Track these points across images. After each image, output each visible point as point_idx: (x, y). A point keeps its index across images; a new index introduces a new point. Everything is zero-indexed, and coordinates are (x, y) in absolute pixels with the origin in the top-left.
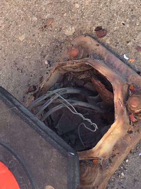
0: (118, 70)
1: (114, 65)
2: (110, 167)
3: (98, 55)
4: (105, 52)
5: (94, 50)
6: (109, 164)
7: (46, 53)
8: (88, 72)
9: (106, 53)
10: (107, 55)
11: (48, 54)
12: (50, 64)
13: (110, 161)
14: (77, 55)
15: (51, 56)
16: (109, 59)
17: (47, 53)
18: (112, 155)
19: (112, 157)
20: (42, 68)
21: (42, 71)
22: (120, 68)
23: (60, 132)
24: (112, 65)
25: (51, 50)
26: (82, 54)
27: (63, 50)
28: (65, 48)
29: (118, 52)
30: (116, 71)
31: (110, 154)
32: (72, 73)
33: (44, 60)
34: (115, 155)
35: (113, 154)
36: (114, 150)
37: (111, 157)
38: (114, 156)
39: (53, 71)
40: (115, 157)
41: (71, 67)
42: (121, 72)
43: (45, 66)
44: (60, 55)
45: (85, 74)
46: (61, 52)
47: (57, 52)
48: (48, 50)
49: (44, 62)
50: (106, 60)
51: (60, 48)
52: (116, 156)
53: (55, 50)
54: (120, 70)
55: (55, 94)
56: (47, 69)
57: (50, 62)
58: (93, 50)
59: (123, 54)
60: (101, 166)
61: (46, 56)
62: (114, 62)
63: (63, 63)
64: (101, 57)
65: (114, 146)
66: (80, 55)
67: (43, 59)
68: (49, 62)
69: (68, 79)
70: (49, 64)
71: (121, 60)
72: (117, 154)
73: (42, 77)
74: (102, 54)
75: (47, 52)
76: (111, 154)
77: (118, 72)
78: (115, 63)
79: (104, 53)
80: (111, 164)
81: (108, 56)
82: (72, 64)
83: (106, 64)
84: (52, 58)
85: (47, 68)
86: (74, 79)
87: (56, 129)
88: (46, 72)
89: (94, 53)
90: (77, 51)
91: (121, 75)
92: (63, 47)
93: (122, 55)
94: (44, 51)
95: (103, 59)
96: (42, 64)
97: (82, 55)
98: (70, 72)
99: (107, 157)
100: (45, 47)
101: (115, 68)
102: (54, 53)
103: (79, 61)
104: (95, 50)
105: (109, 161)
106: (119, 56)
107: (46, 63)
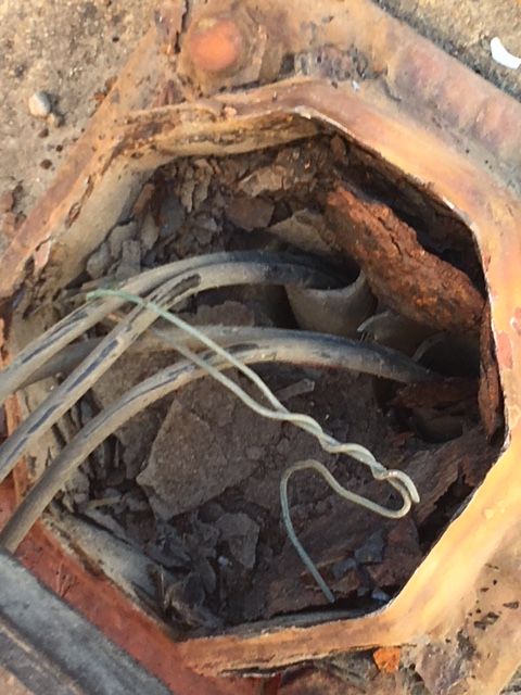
0: (474, 131)
1: (445, 107)
2: (469, 680)
3: (348, 53)
4: (383, 35)
5: (318, 22)
6: (462, 667)
7: (32, 53)
8: (296, 155)
9: (392, 37)
10: (400, 48)
11: (40, 56)
12: (58, 114)
13: (468, 648)
14: (235, 62)
15: (60, 67)
16: (413, 76)
17: (35, 52)
18: (477, 617)
19: (476, 624)
20: (13, 136)
21: (15, 157)
22: (484, 121)
23: (162, 501)
24: (432, 104)
25: (55, 34)
26: (262, 52)
27: (130, 28)
28: (136, 16)
29: (458, 26)
30: (459, 141)
31: (463, 612)
32: (201, 163)
33: (24, 91)
34: (494, 616)
35: (485, 612)
36: (485, 590)
37: (471, 625)
38: (485, 620)
39: (100, 166)
40: (498, 625)
41: (204, 138)
42: (491, 145)
43: (29, 127)
44: (113, 60)
45: (280, 168)
46: (116, 39)
47: (94, 42)
48: (39, 34)
49: (24, 103)
50: (398, 77)
51: (109, 17)
52: (503, 618)
53: (77, 31)
54: (485, 131)
55: (134, 305)
56: (46, 142)
57: (57, 102)
58: (314, 26)
59: (488, 39)
60: (418, 678)
61: (32, 70)
62: (441, 87)
63: (154, 116)
64: (362, 65)
65: (489, 566)
66: (250, 61)
67: (16, 87)
68: (52, 101)
69: (180, 199)
70: (51, 111)
71: (478, 72)
72: (507, 611)
73: (19, 188)
74: (371, 48)
75: (32, 46)
76: (467, 611)
77: (473, 145)
78: (453, 94)
79: (379, 41)
80: (473, 667)
81: (408, 59)
82: (213, 119)
83: (398, 100)
84: (68, 79)
85: (45, 134)
86: (219, 195)
87: (139, 487)
88: (39, 161)
89: (322, 40)
90: (230, 38)
91: (492, 160)
92: (124, 13)
93: (480, 43)
94: (17, 39)
95: (378, 75)
96: (12, 114)
97: (258, 61)
98: (190, 157)
99: (447, 630)
100: (22, 16)
101: (454, 122)
102: (74, 46)
103: (254, 96)
104: (324, 21)
105: (461, 647)
106: (462, 50)
107: (38, 106)
